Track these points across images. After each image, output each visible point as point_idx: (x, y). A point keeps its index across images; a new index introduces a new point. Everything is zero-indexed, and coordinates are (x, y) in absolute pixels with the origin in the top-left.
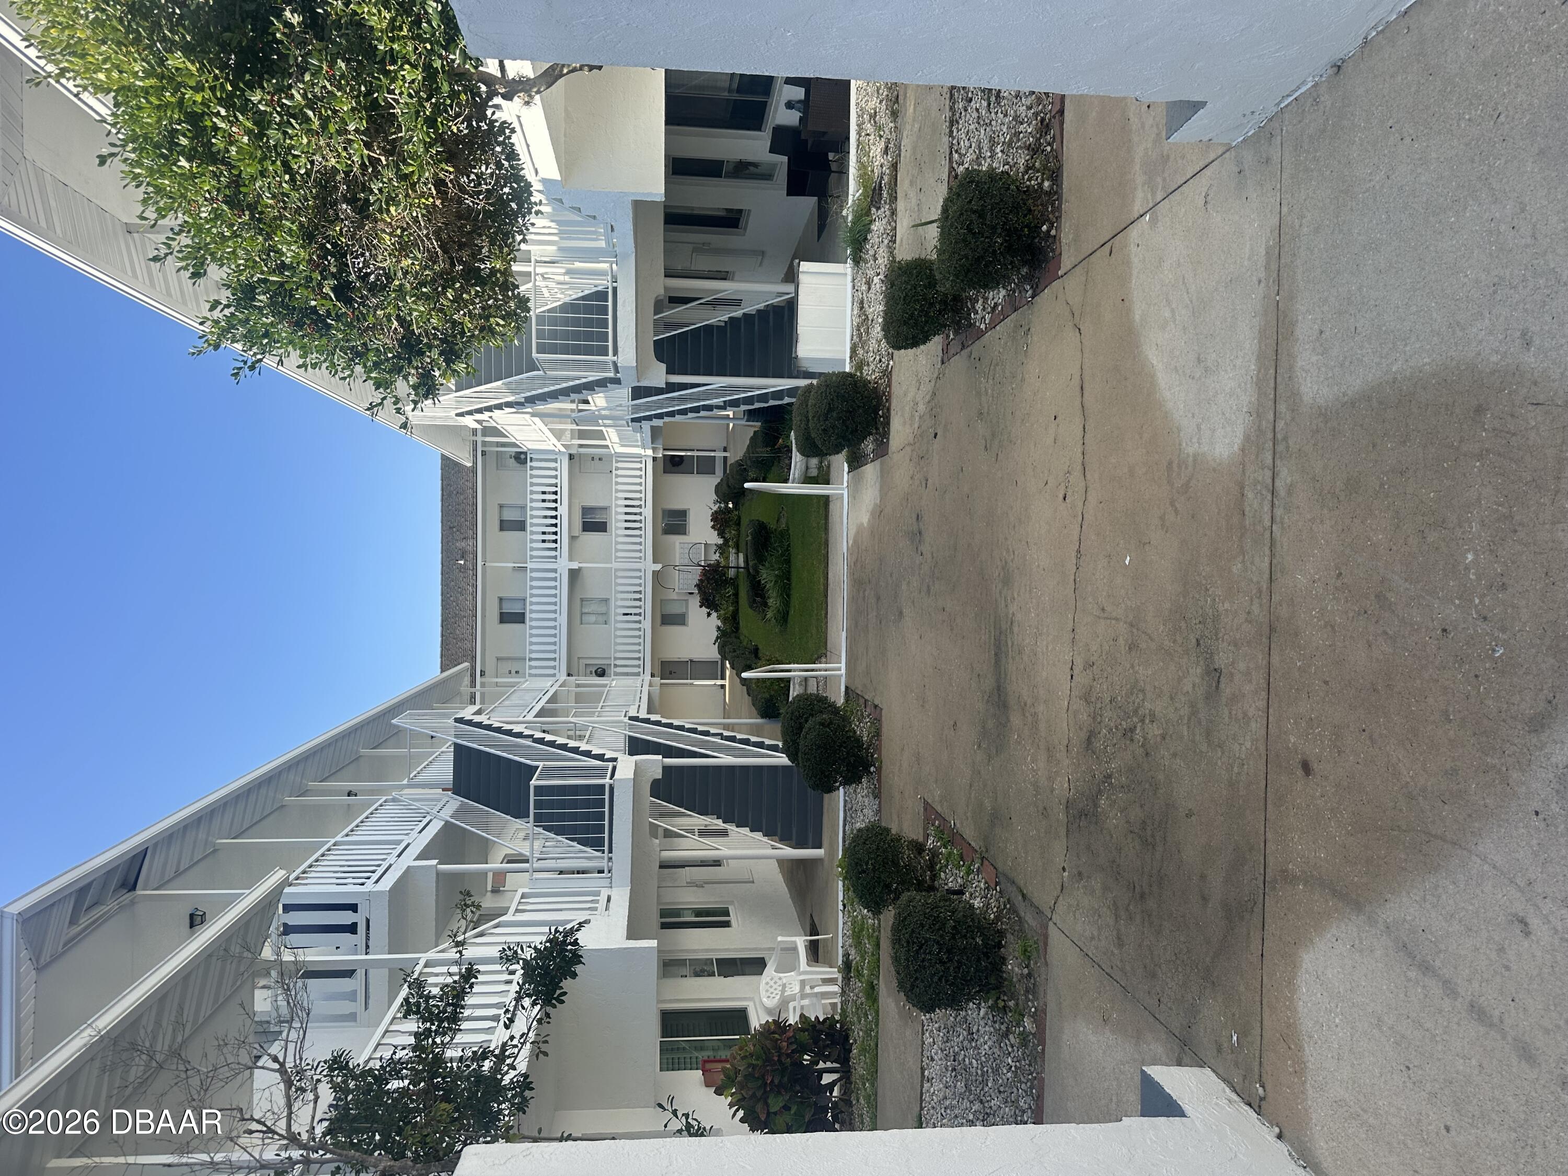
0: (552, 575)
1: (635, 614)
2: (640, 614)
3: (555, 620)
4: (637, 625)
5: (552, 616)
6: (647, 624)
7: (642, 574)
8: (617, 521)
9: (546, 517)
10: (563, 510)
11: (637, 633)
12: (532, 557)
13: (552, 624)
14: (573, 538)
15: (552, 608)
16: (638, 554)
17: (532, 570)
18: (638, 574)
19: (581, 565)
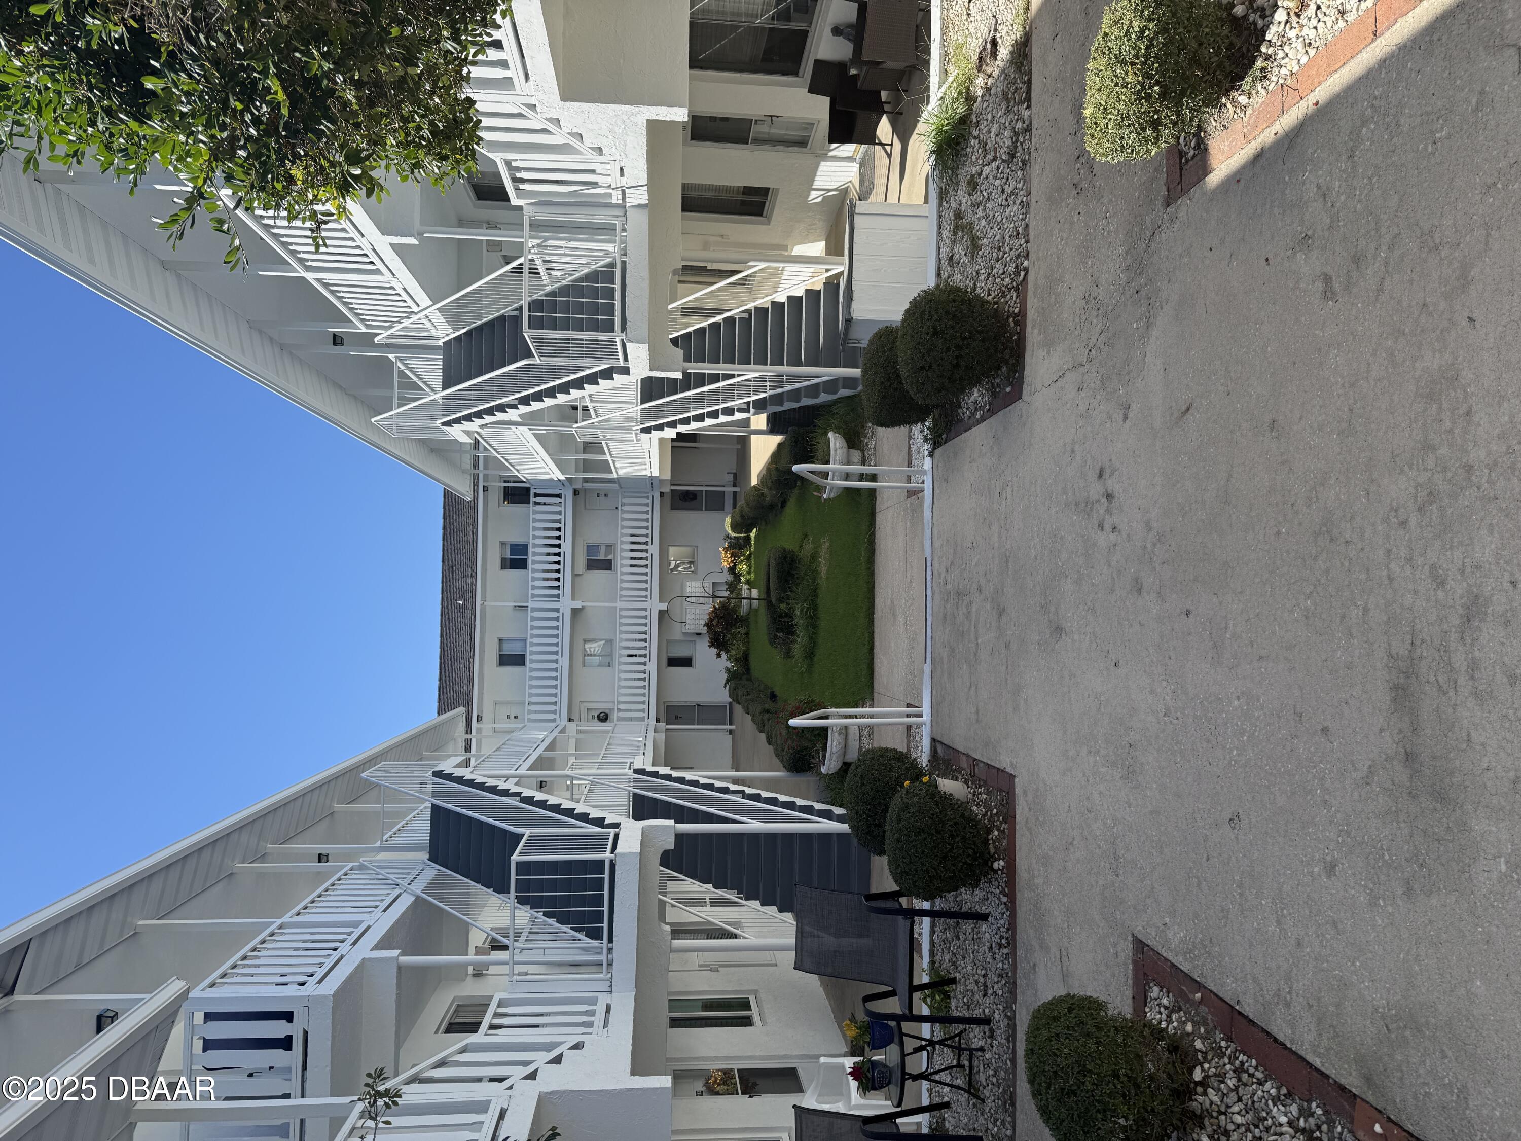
0: (555, 615)
1: (640, 656)
2: (645, 656)
3: (556, 661)
4: (642, 668)
5: (554, 657)
6: (652, 667)
7: (648, 613)
8: (622, 558)
9: (548, 554)
10: (567, 547)
11: (642, 676)
12: (533, 596)
13: (554, 666)
14: (575, 576)
15: (554, 649)
16: (644, 593)
17: (534, 610)
18: (643, 613)
19: (584, 604)
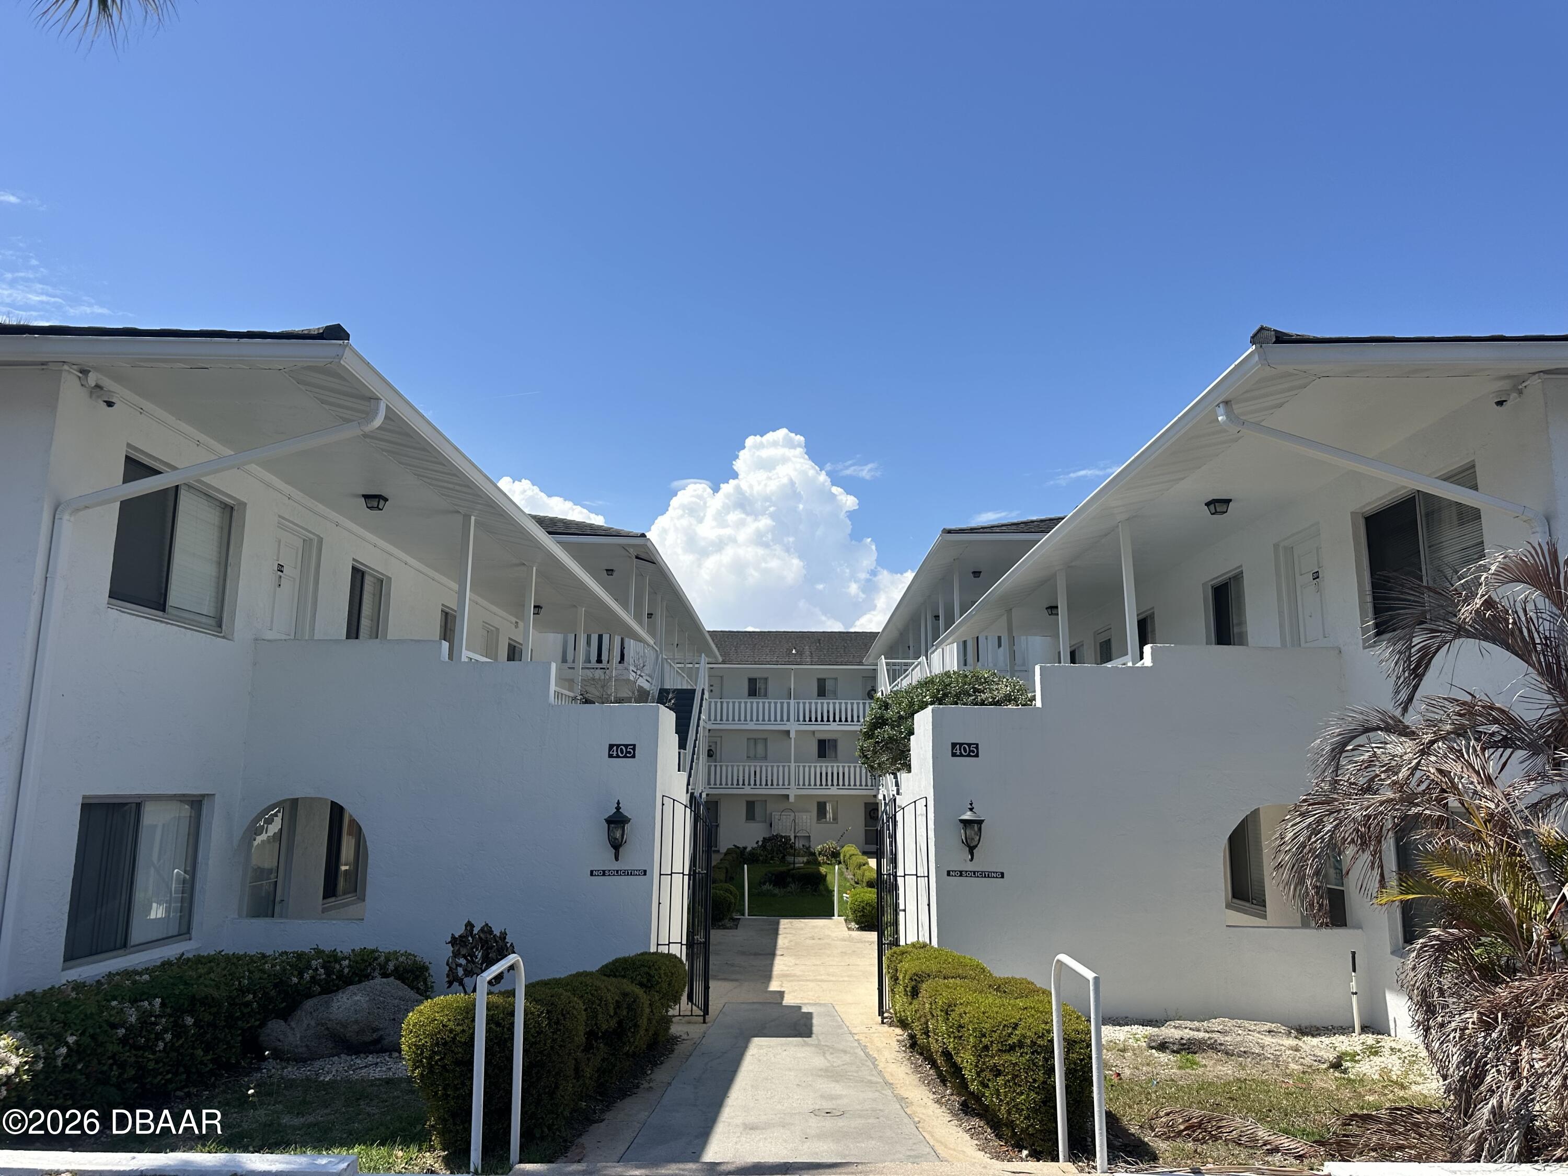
0: (785, 718)
1: (755, 781)
2: (755, 784)
3: (752, 720)
4: (746, 782)
5: (755, 718)
6: (747, 790)
7: (786, 787)
8: (827, 767)
9: (828, 712)
10: (834, 726)
11: (741, 783)
12: (798, 703)
13: (749, 718)
14: (814, 732)
15: (761, 718)
16: (801, 783)
17: (789, 704)
18: (786, 783)
19: (793, 740)
